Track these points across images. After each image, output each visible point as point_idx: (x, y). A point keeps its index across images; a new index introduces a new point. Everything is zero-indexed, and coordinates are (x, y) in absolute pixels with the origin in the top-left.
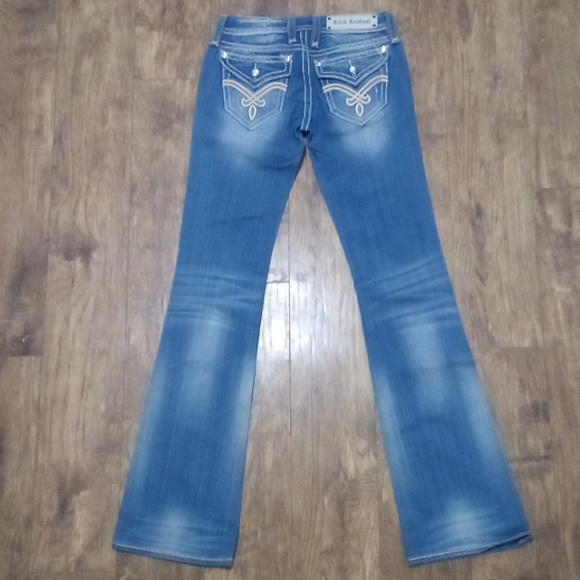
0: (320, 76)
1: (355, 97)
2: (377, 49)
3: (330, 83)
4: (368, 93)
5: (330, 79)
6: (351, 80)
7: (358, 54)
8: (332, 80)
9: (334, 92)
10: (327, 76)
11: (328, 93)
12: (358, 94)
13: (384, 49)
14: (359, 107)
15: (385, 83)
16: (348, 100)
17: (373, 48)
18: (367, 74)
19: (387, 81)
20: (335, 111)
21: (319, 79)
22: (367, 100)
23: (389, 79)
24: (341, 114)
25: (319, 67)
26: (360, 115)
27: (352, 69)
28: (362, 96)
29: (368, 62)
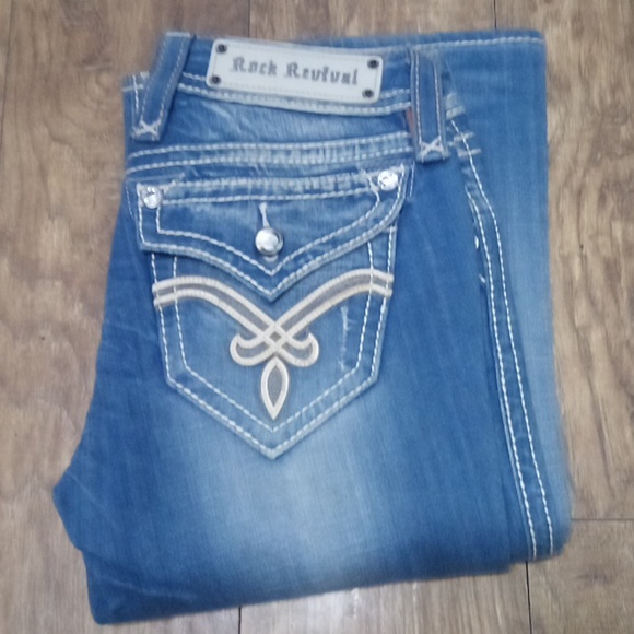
0: (146, 244)
1: (262, 336)
2: (364, 176)
3: (183, 272)
4: (313, 327)
5: (182, 258)
6: (257, 274)
7: (298, 184)
8: (189, 265)
9: (191, 305)
10: (172, 248)
11: (169, 310)
12: (275, 326)
13: (389, 179)
14: (276, 374)
15: (377, 299)
16: (237, 340)
17: (353, 170)
18: (315, 263)
19: (386, 292)
20: (184, 379)
21: (148, 253)
22: (306, 353)
23: (394, 286)
24: (205, 393)
25: (150, 213)
26: (274, 411)
27: (265, 239)
28: (288, 336)
29: (327, 216)
